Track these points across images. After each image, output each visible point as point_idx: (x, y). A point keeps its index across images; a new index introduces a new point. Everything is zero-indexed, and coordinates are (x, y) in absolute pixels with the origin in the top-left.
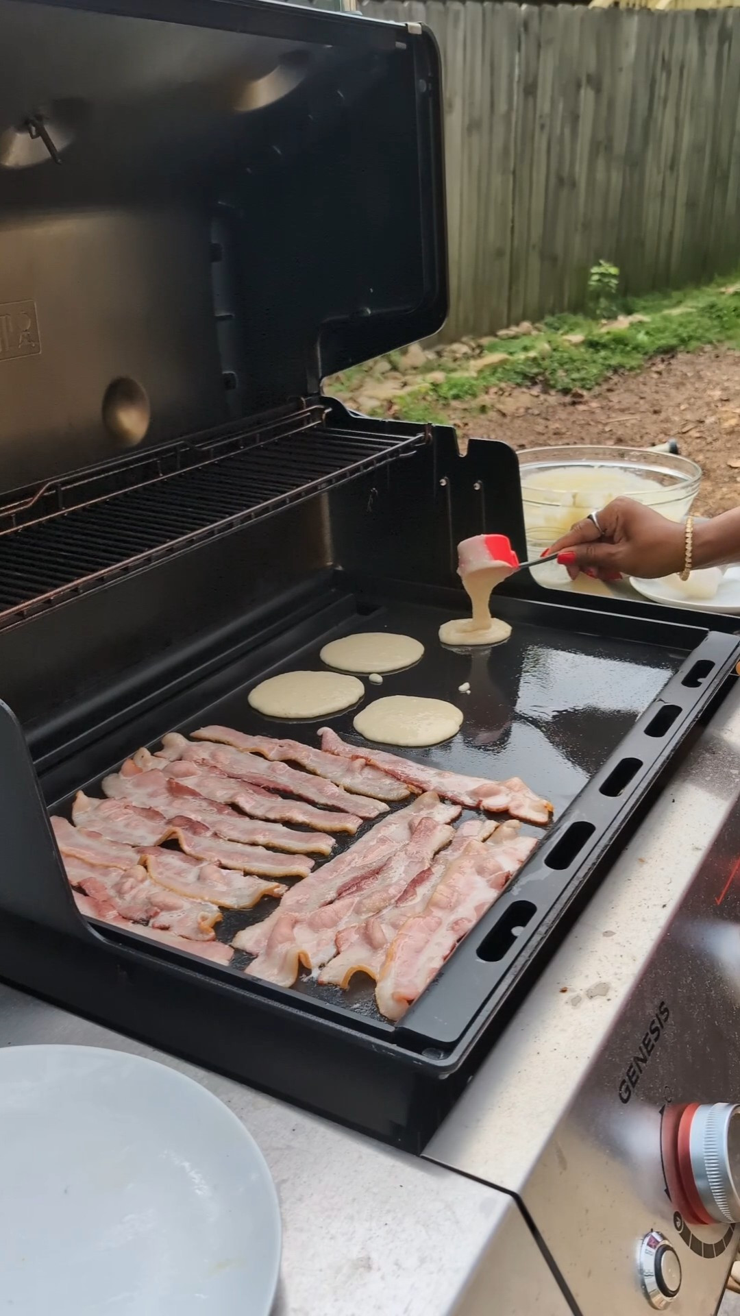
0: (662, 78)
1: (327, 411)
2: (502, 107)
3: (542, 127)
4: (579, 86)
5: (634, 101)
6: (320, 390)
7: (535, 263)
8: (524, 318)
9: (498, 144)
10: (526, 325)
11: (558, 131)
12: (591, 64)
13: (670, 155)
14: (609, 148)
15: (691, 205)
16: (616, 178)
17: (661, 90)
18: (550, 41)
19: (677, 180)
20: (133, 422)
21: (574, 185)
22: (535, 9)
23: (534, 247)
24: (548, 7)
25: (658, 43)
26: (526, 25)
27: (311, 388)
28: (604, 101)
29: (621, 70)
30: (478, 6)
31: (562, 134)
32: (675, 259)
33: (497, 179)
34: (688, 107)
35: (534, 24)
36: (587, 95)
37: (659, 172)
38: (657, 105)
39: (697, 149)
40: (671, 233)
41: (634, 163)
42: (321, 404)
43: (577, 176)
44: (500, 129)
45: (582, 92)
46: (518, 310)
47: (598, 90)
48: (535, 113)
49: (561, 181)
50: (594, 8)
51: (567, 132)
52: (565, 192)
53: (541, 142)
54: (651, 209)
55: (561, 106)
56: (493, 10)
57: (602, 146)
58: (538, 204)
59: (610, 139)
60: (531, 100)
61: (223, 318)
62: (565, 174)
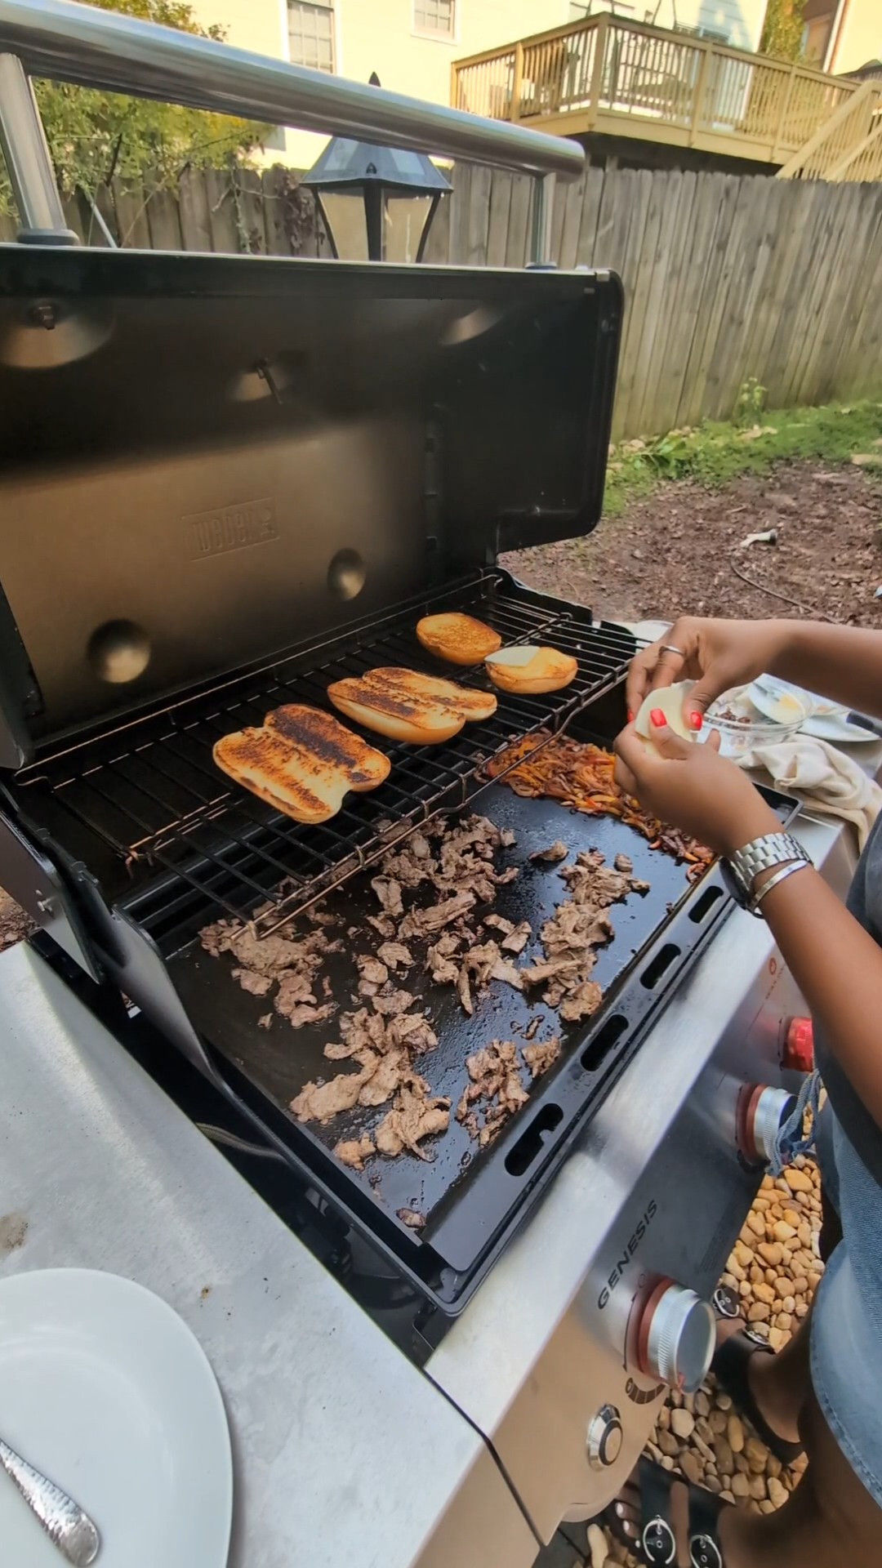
0: (824, 237)
1: (499, 581)
2: (699, 258)
3: (726, 276)
4: (759, 244)
5: (799, 256)
6: (496, 563)
7: (702, 383)
8: (686, 424)
9: (690, 289)
10: (687, 429)
11: (737, 280)
12: (772, 227)
13: (818, 302)
14: (773, 294)
15: (826, 343)
16: (774, 319)
17: (821, 249)
18: (744, 206)
19: (819, 323)
20: (352, 584)
21: (741, 323)
22: (737, 179)
23: (703, 370)
24: (748, 178)
25: (827, 208)
26: (727, 192)
27: (489, 559)
28: (776, 258)
29: (793, 231)
30: (694, 175)
31: (740, 281)
32: (805, 385)
33: (685, 316)
34: (840, 263)
35: (734, 192)
36: (764, 250)
37: (807, 315)
38: (816, 262)
39: (840, 298)
40: (807, 364)
41: (789, 307)
42: (496, 573)
43: (745, 316)
44: (694, 275)
45: (761, 248)
46: (683, 417)
47: (773, 247)
48: (722, 264)
49: (732, 319)
50: (782, 179)
51: (744, 280)
52: (733, 329)
53: (723, 289)
54: (796, 342)
55: (743, 259)
56: (704, 179)
57: (767, 293)
58: (712, 336)
59: (774, 288)
60: (721, 253)
61: (432, 496)
62: (736, 315)
